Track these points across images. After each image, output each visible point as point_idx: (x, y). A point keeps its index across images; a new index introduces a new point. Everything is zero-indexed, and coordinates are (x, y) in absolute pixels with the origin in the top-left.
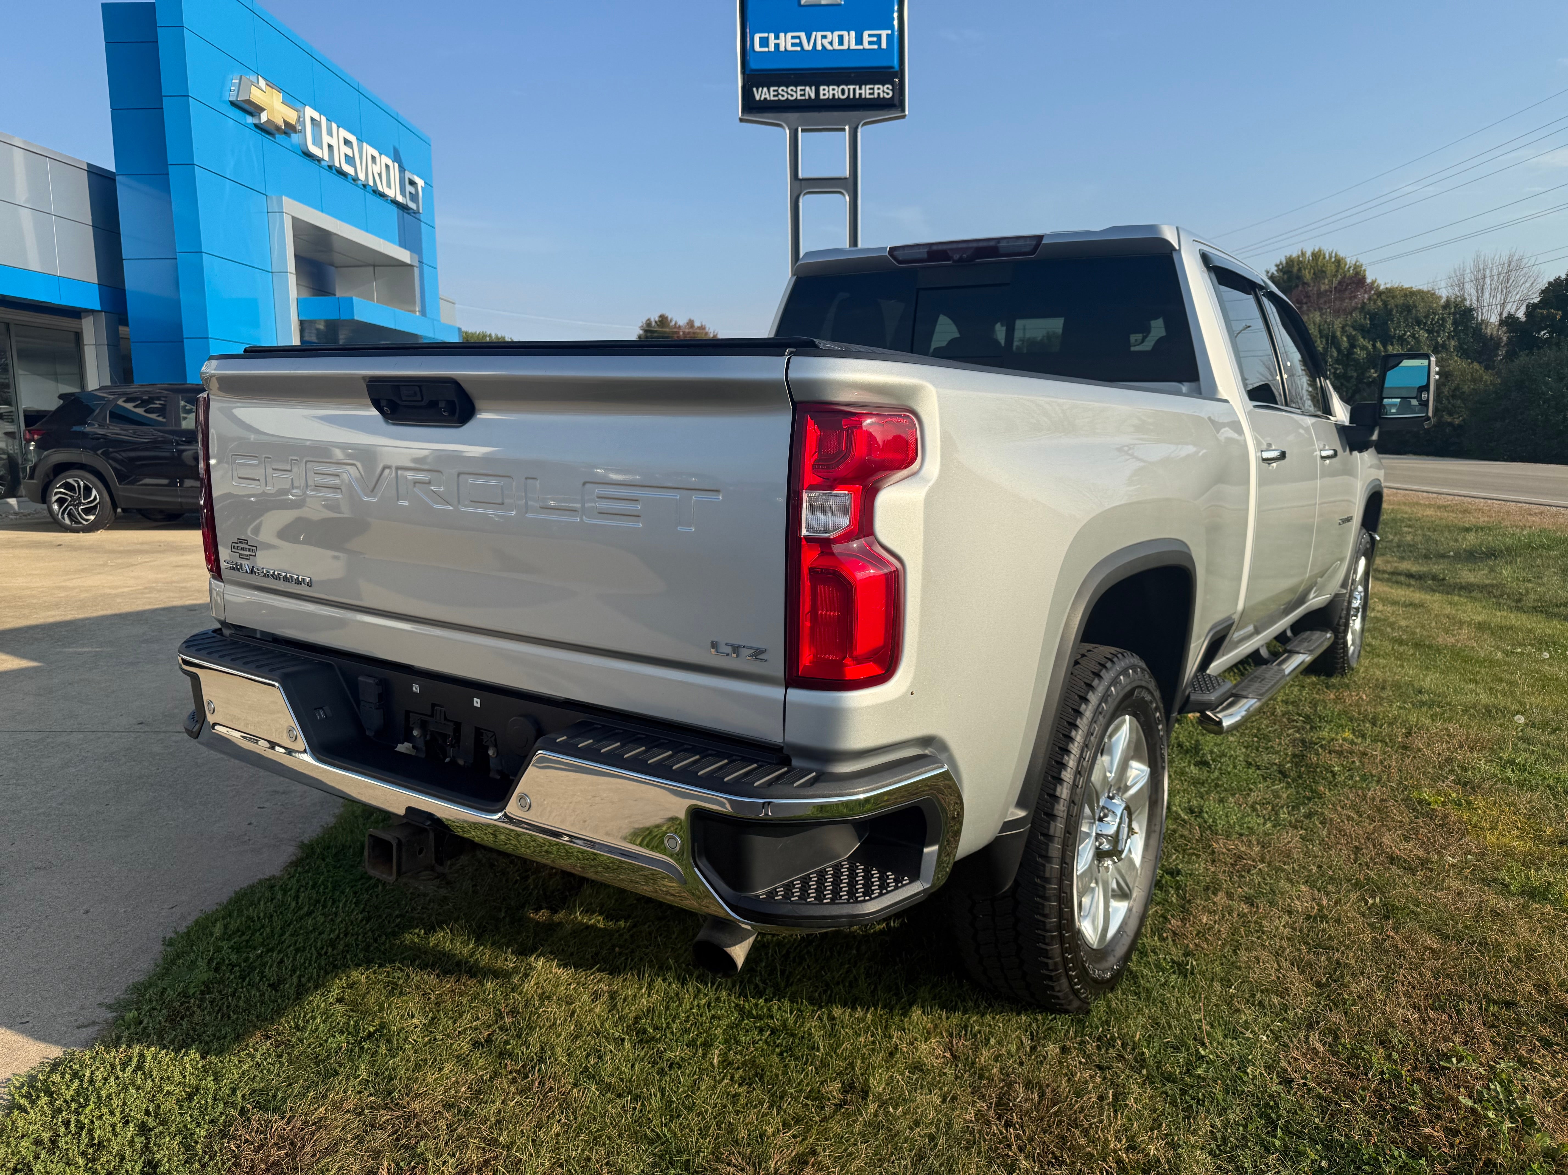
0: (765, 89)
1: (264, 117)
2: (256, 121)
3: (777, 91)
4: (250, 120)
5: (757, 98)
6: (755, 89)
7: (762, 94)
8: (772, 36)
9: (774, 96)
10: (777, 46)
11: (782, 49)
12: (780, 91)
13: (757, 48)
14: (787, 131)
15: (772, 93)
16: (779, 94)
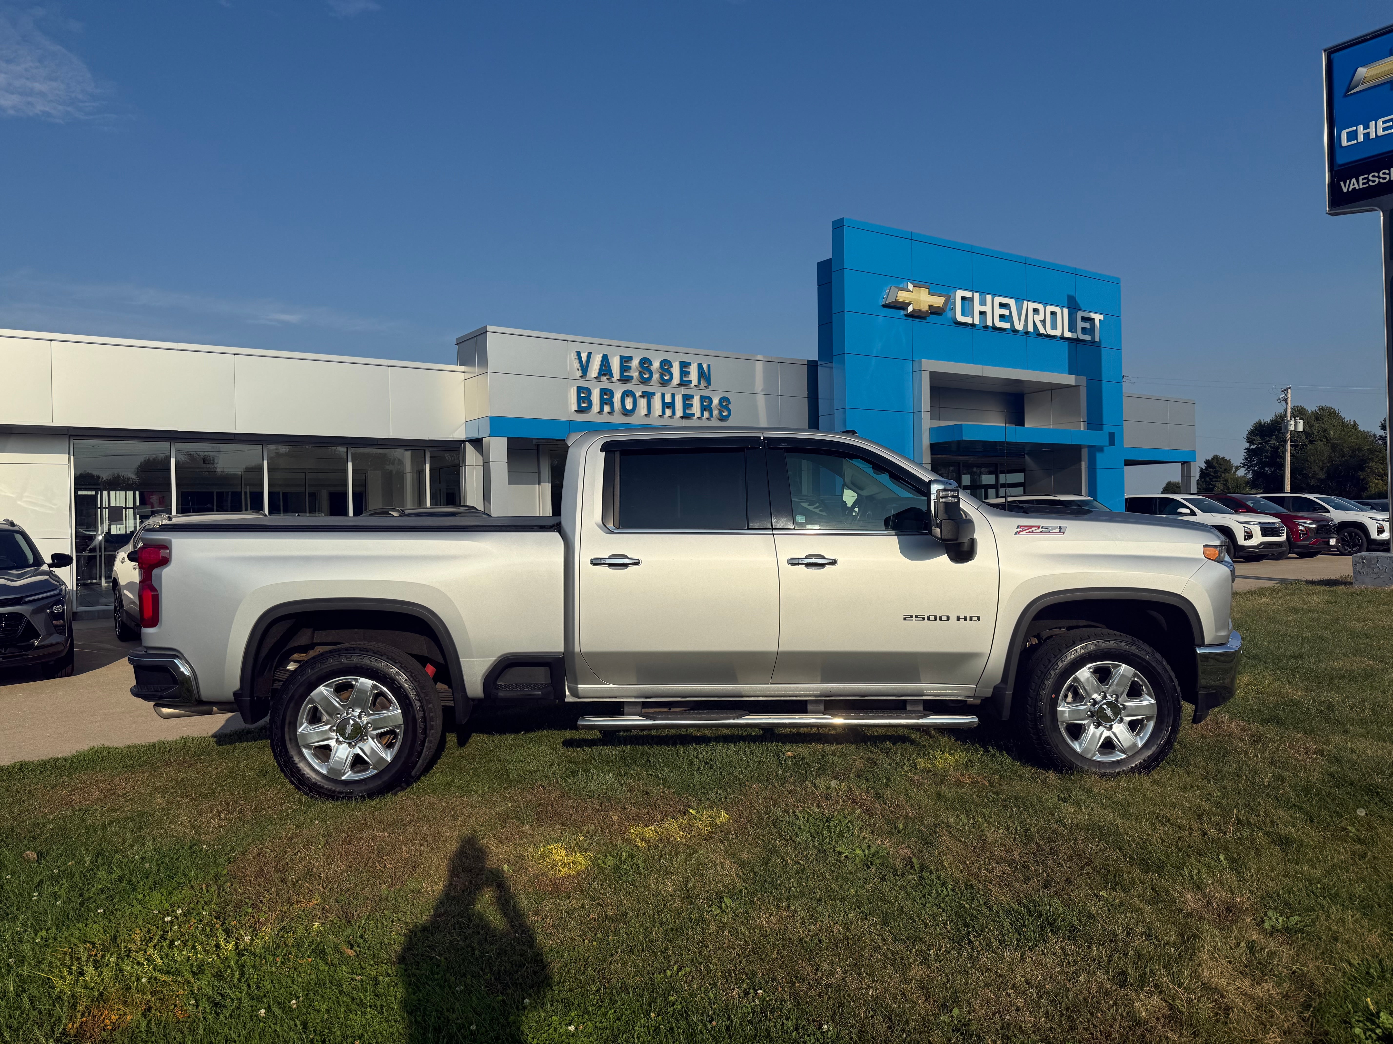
0: (1354, 180)
1: (910, 309)
2: (906, 313)
3: (1367, 178)
4: (902, 312)
5: (1345, 190)
6: (1342, 183)
7: (1354, 184)
8: (1361, 127)
9: (1363, 184)
10: (1367, 135)
11: (1373, 136)
12: (1370, 178)
13: (1345, 143)
14: (1381, 214)
15: (1361, 182)
16: (1369, 180)
